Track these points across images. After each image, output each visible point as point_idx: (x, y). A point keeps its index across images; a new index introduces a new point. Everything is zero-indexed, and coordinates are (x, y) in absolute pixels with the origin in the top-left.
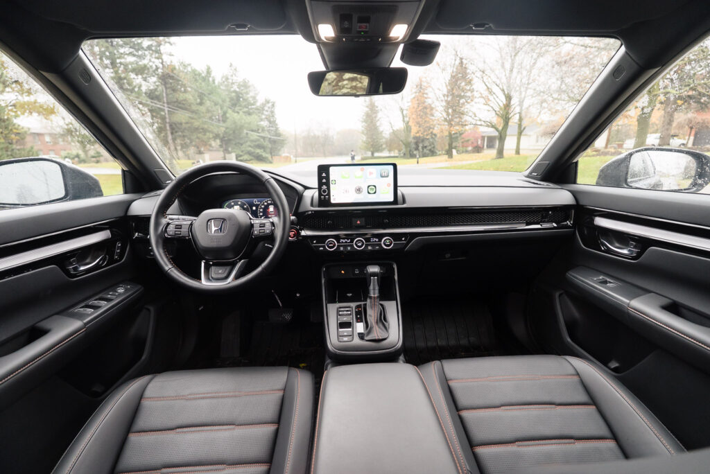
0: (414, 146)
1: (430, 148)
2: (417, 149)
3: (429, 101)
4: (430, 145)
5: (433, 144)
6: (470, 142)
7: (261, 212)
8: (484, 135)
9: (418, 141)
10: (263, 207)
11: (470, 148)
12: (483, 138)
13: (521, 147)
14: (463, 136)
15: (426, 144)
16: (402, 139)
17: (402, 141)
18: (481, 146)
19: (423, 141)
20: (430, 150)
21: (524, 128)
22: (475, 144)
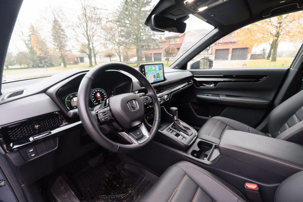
0: (38, 62)
1: (49, 62)
2: (41, 63)
3: (42, 38)
4: (49, 61)
5: (51, 60)
6: (71, 60)
7: (93, 98)
8: (77, 56)
9: (41, 59)
10: (93, 94)
11: (72, 62)
12: (77, 58)
13: (97, 61)
14: (67, 57)
15: (47, 60)
16: (29, 57)
17: (29, 59)
18: (77, 61)
19: (44, 59)
20: (50, 64)
21: (96, 54)
22: (74, 60)
